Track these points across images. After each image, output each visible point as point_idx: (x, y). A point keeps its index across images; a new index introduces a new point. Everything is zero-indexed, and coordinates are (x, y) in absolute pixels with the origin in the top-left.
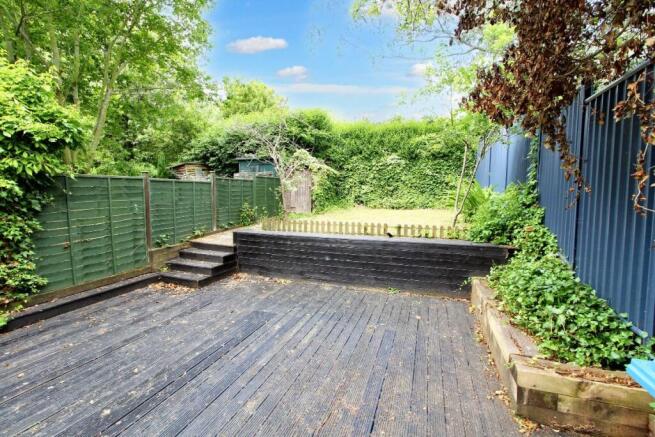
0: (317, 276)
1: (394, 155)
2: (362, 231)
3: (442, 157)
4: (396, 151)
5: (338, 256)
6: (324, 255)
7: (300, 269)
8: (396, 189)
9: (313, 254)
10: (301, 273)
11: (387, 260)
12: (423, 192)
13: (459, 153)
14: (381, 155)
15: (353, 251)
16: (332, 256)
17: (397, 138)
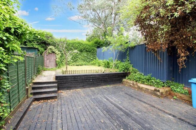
0: (88, 86)
1: (76, 50)
2: (96, 72)
3: (89, 52)
4: (77, 49)
5: (94, 79)
6: (90, 79)
7: (83, 85)
8: (77, 60)
9: (87, 80)
10: (83, 86)
11: (106, 78)
12: (84, 61)
13: (93, 51)
14: (73, 50)
15: (98, 77)
16: (92, 79)
17: (77, 45)
